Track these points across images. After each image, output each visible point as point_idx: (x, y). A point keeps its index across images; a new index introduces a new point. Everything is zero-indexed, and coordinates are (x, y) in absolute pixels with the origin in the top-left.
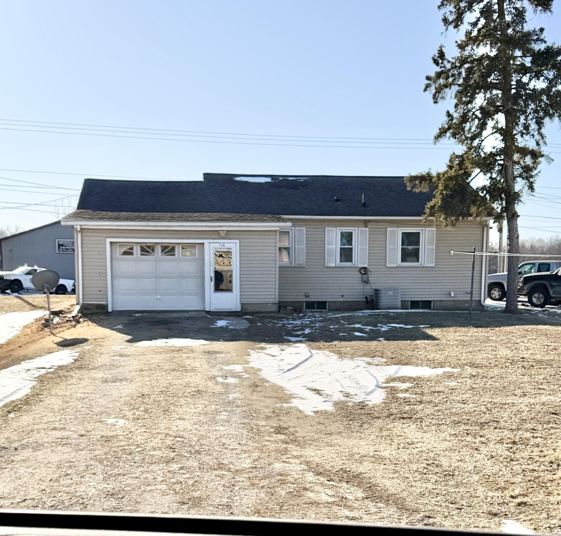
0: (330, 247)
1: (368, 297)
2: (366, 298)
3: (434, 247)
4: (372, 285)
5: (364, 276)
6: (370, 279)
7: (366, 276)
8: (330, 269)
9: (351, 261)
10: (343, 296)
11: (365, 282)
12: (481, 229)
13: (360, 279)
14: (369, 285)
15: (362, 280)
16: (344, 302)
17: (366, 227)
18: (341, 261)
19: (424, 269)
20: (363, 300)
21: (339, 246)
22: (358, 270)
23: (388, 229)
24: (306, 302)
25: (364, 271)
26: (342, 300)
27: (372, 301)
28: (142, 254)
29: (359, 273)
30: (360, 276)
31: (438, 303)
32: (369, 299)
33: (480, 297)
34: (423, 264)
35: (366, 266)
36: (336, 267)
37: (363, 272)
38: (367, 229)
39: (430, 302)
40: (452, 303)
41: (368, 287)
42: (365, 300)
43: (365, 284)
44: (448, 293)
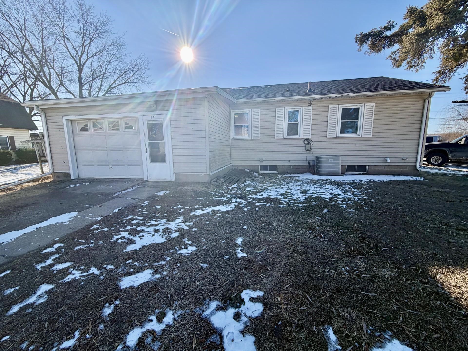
0: (279, 123)
1: (310, 162)
2: (309, 163)
3: (373, 120)
4: (313, 152)
5: (307, 145)
6: (312, 148)
7: (309, 145)
8: (279, 141)
9: (297, 134)
10: (289, 161)
11: (308, 150)
12: (422, 102)
13: (304, 148)
14: (311, 152)
15: (305, 149)
16: (291, 166)
17: (310, 106)
18: (288, 134)
19: (362, 139)
20: (306, 164)
21: (287, 122)
22: (302, 141)
23: (330, 106)
24: (261, 165)
25: (308, 141)
26: (289, 164)
27: (314, 165)
28: (94, 130)
29: (303, 143)
30: (304, 145)
31: (373, 168)
32: (311, 164)
33: (416, 163)
34: (361, 135)
35: (309, 137)
36: (284, 139)
37: (307, 143)
38: (311, 107)
39: (365, 166)
40: (386, 167)
41: (311, 154)
42: (308, 164)
43: (308, 152)
44: (383, 159)
